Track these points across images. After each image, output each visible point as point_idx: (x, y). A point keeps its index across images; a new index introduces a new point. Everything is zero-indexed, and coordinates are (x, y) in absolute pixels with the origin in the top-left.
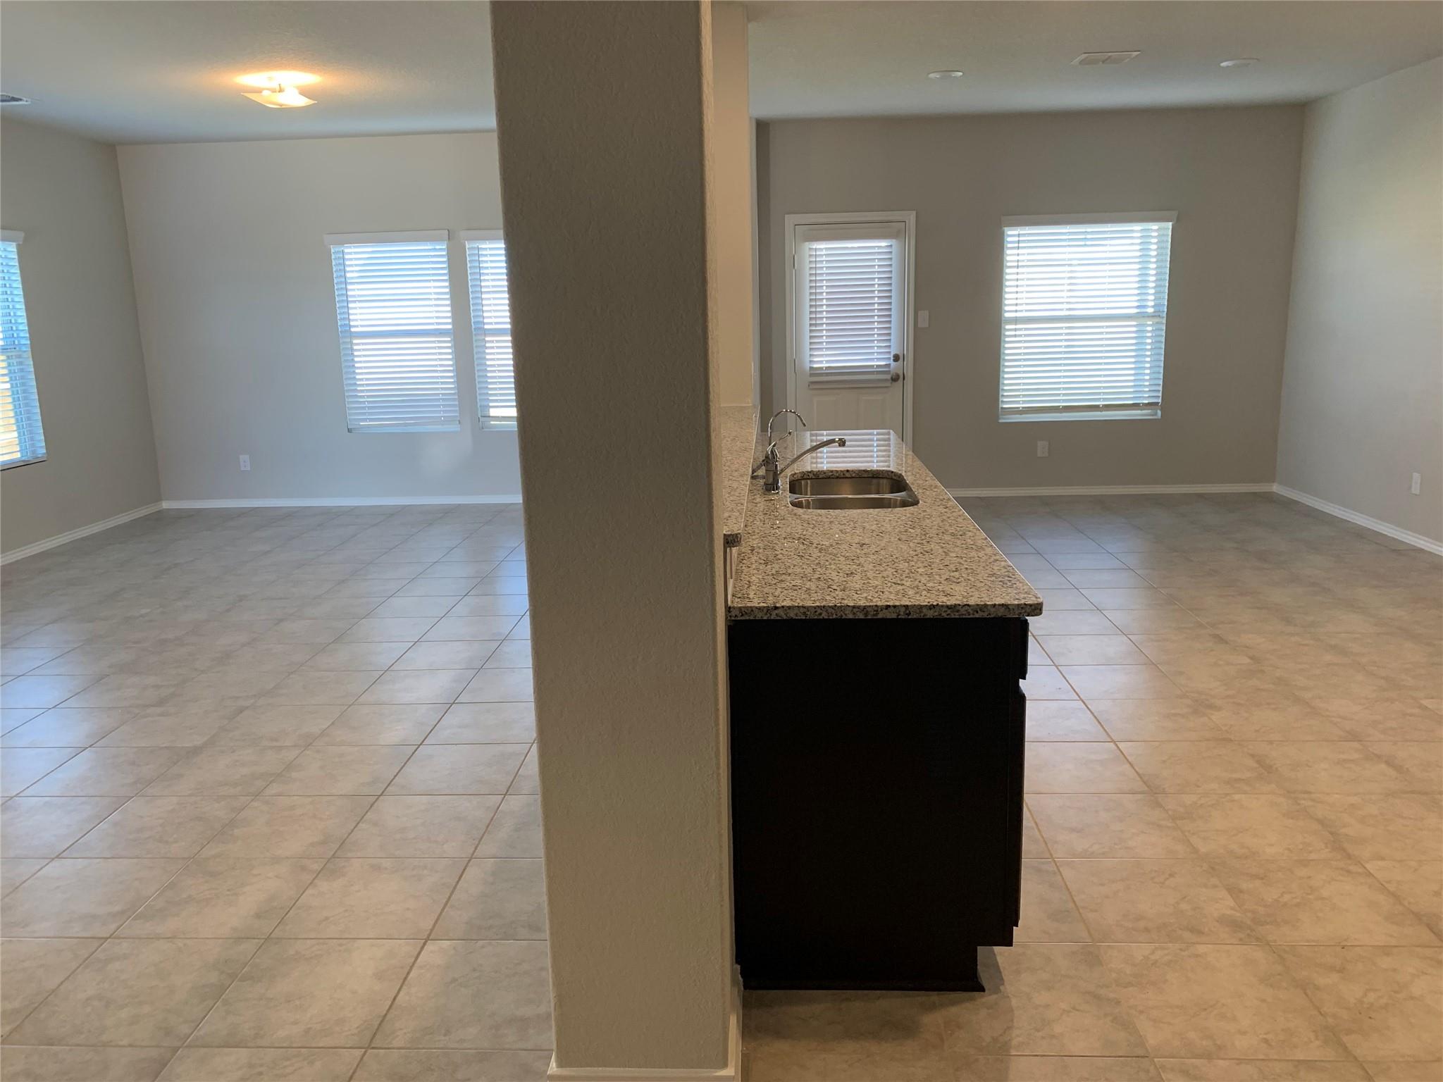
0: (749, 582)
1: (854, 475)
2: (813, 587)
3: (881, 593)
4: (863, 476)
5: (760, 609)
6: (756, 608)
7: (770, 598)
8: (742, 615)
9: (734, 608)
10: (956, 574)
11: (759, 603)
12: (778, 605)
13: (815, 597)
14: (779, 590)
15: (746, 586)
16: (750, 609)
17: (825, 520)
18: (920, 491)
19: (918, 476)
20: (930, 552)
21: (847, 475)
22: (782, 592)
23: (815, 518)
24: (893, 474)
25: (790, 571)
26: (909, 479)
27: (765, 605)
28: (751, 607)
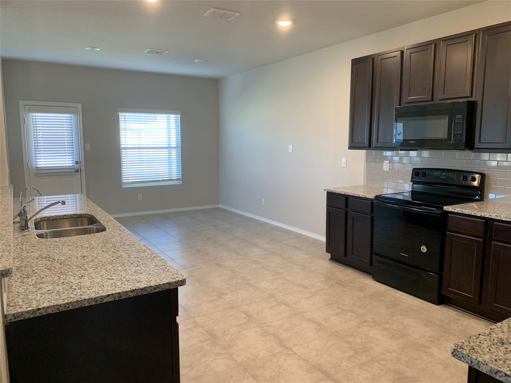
0: (18, 293)
1: (68, 217)
2: (61, 290)
3: (102, 287)
4: (73, 217)
5: (28, 312)
6: (25, 312)
7: (34, 303)
8: (15, 318)
9: (9, 315)
10: (138, 268)
11: (27, 308)
12: (40, 307)
13: (63, 297)
14: (39, 295)
15: (16, 296)
16: (20, 314)
17: (59, 244)
18: (105, 223)
19: (101, 215)
20: (120, 257)
21: (65, 217)
22: (41, 297)
23: (53, 244)
24: (89, 215)
25: (44, 280)
26: (98, 217)
27: (31, 309)
28: (21, 312)
